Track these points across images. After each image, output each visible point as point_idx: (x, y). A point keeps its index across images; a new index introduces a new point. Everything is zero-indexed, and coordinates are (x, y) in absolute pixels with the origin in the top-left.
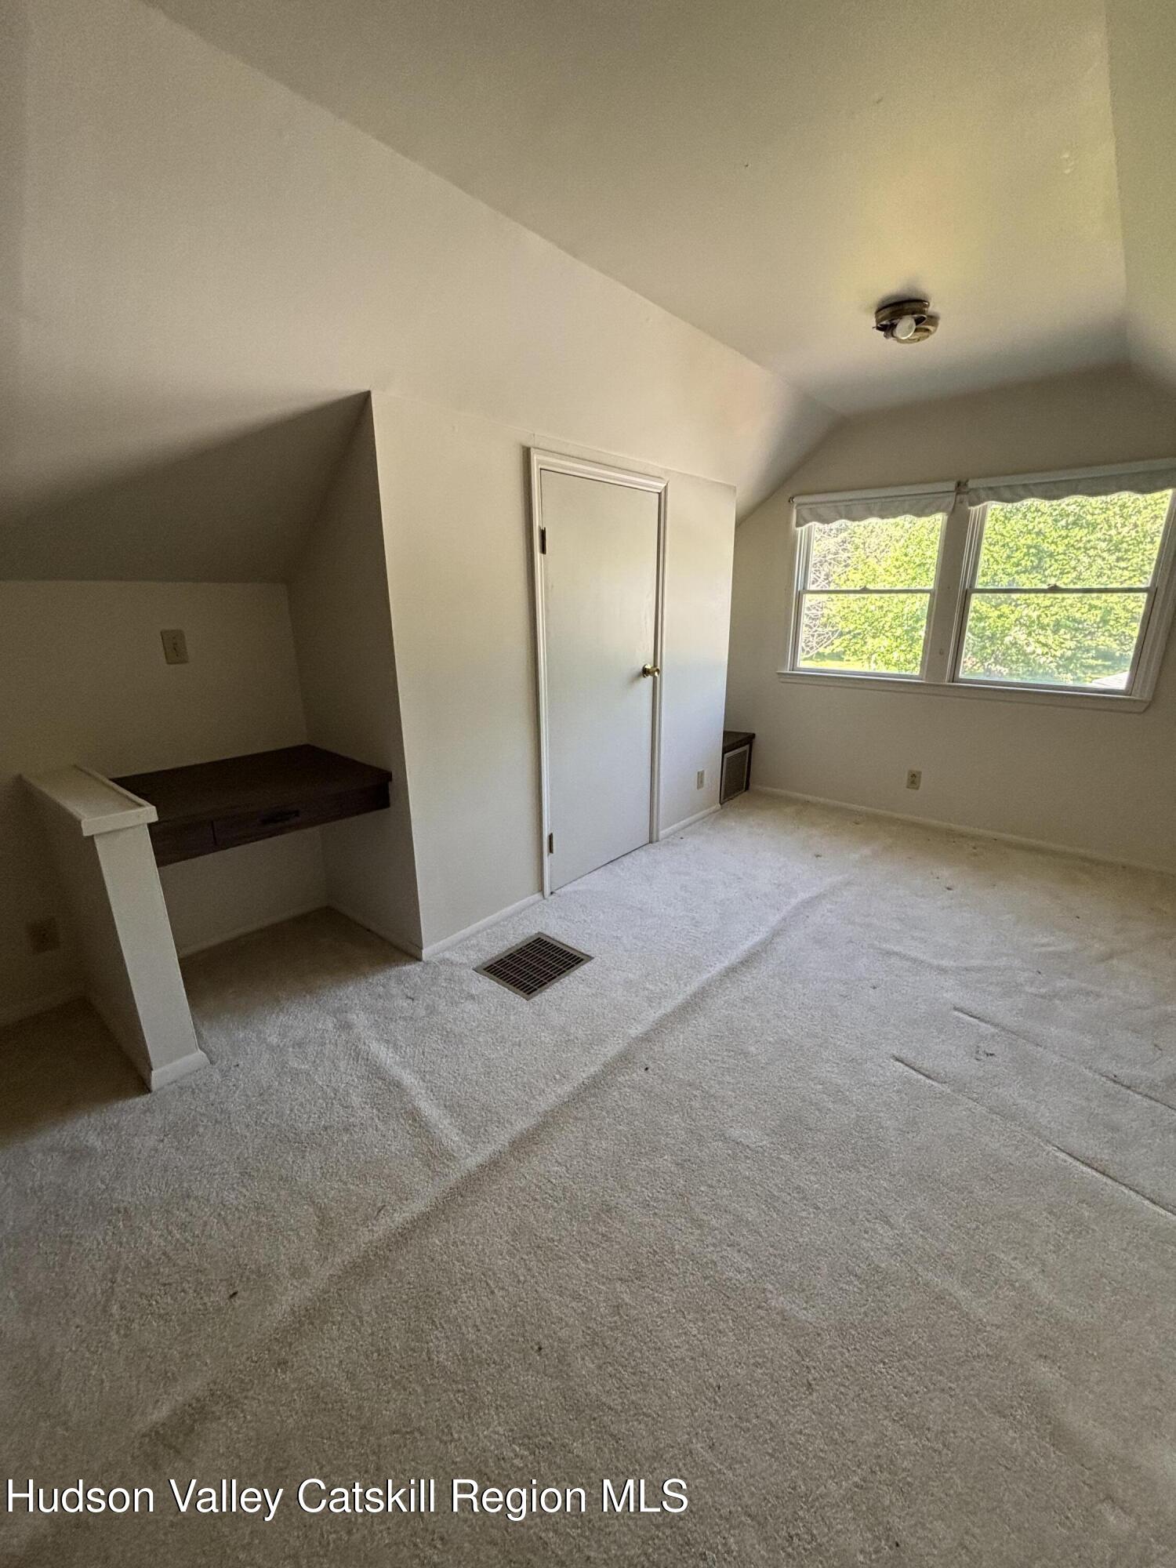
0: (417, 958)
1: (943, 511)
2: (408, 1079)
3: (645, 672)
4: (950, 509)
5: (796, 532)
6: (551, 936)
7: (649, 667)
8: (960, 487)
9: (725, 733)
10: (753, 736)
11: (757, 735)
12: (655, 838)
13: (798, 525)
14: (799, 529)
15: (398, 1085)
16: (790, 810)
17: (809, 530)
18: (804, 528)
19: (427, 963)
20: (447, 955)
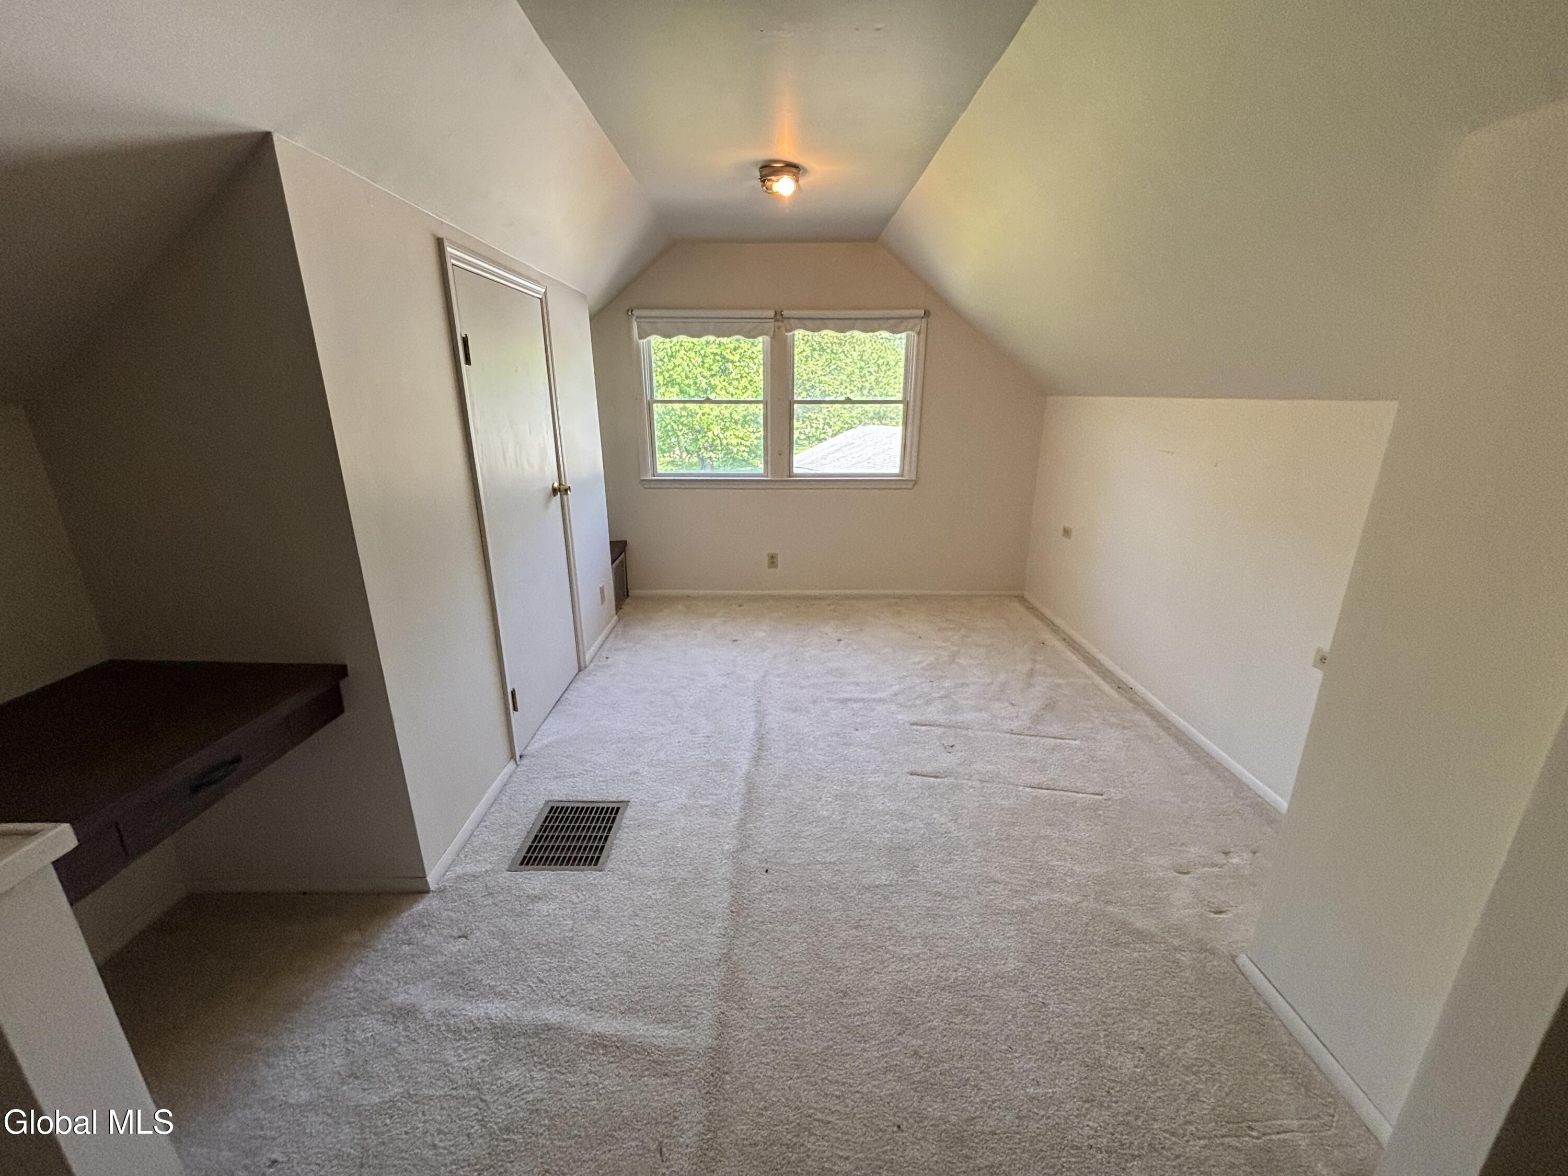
0: (424, 891)
1: (766, 334)
2: (551, 1015)
3: (555, 491)
4: (772, 334)
5: (638, 343)
6: (565, 799)
7: (556, 485)
8: (779, 316)
9: (611, 542)
10: (625, 543)
11: (628, 541)
12: (582, 665)
13: (641, 337)
14: (641, 341)
15: (548, 1027)
16: (680, 607)
17: (649, 342)
18: (644, 341)
19: (441, 891)
20: (459, 870)
